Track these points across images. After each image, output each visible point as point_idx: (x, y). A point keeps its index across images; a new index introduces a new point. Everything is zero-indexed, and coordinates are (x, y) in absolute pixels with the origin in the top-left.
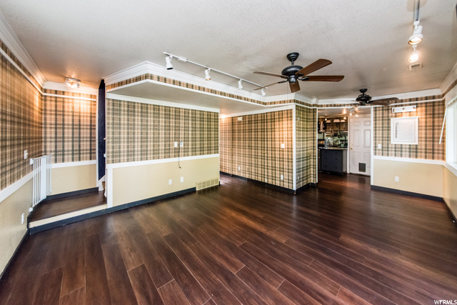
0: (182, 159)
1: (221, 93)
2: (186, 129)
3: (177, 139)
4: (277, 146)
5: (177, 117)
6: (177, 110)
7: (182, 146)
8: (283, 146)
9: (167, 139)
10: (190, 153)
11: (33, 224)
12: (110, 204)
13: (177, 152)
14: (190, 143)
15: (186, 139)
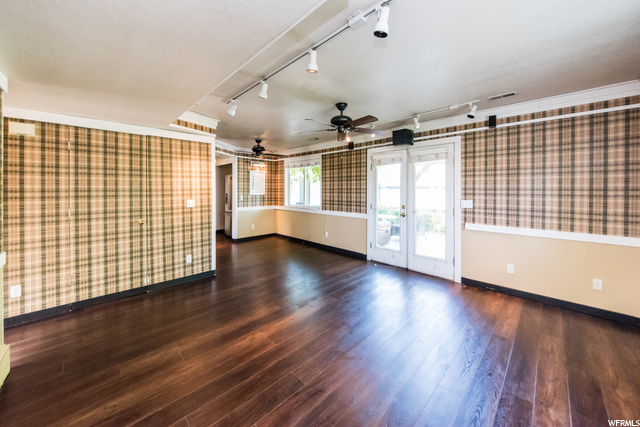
4: (177, 204)
8: (191, 203)
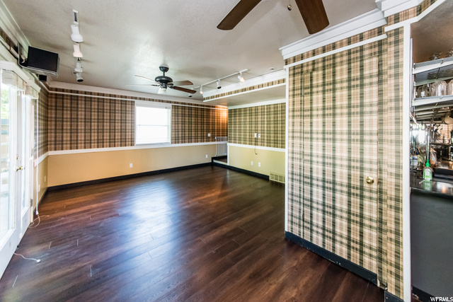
0: (258, 147)
1: (235, 92)
2: (263, 122)
3: (256, 131)
5: (256, 114)
6: (256, 108)
7: (259, 137)
9: (251, 132)
10: (266, 144)
11: (215, 161)
12: (228, 164)
13: (256, 142)
14: (266, 135)
15: (263, 132)
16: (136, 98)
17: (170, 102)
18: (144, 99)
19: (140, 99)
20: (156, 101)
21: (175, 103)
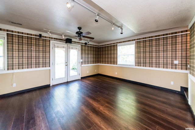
16: (118, 43)
17: (135, 40)
18: (121, 42)
19: (120, 42)
20: (127, 41)
21: (138, 39)
